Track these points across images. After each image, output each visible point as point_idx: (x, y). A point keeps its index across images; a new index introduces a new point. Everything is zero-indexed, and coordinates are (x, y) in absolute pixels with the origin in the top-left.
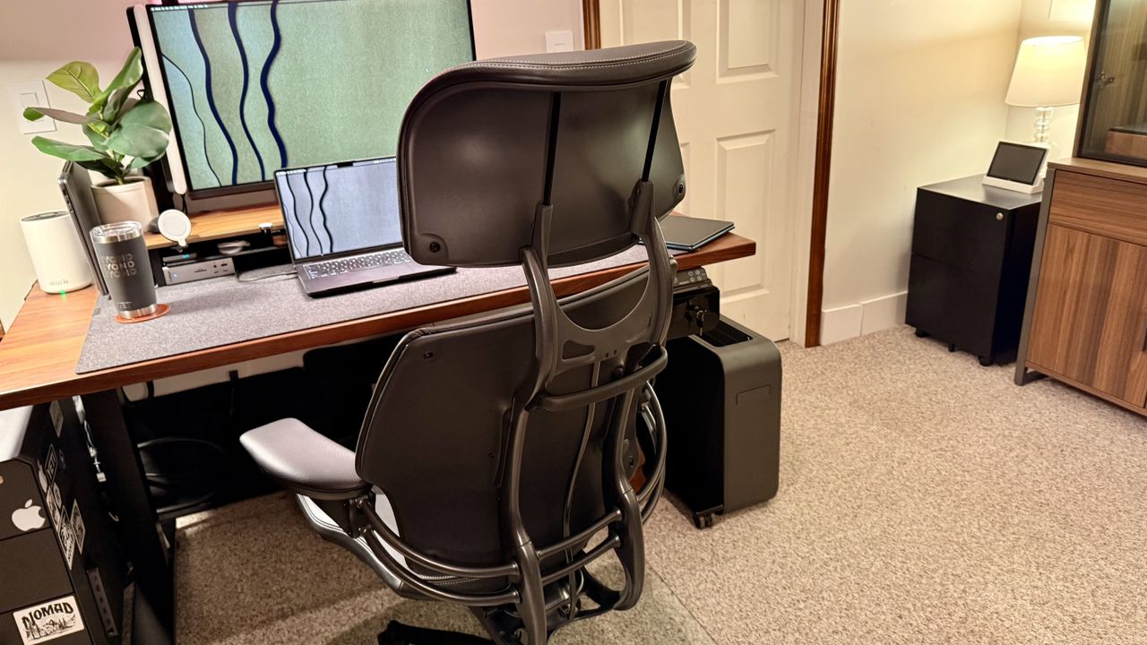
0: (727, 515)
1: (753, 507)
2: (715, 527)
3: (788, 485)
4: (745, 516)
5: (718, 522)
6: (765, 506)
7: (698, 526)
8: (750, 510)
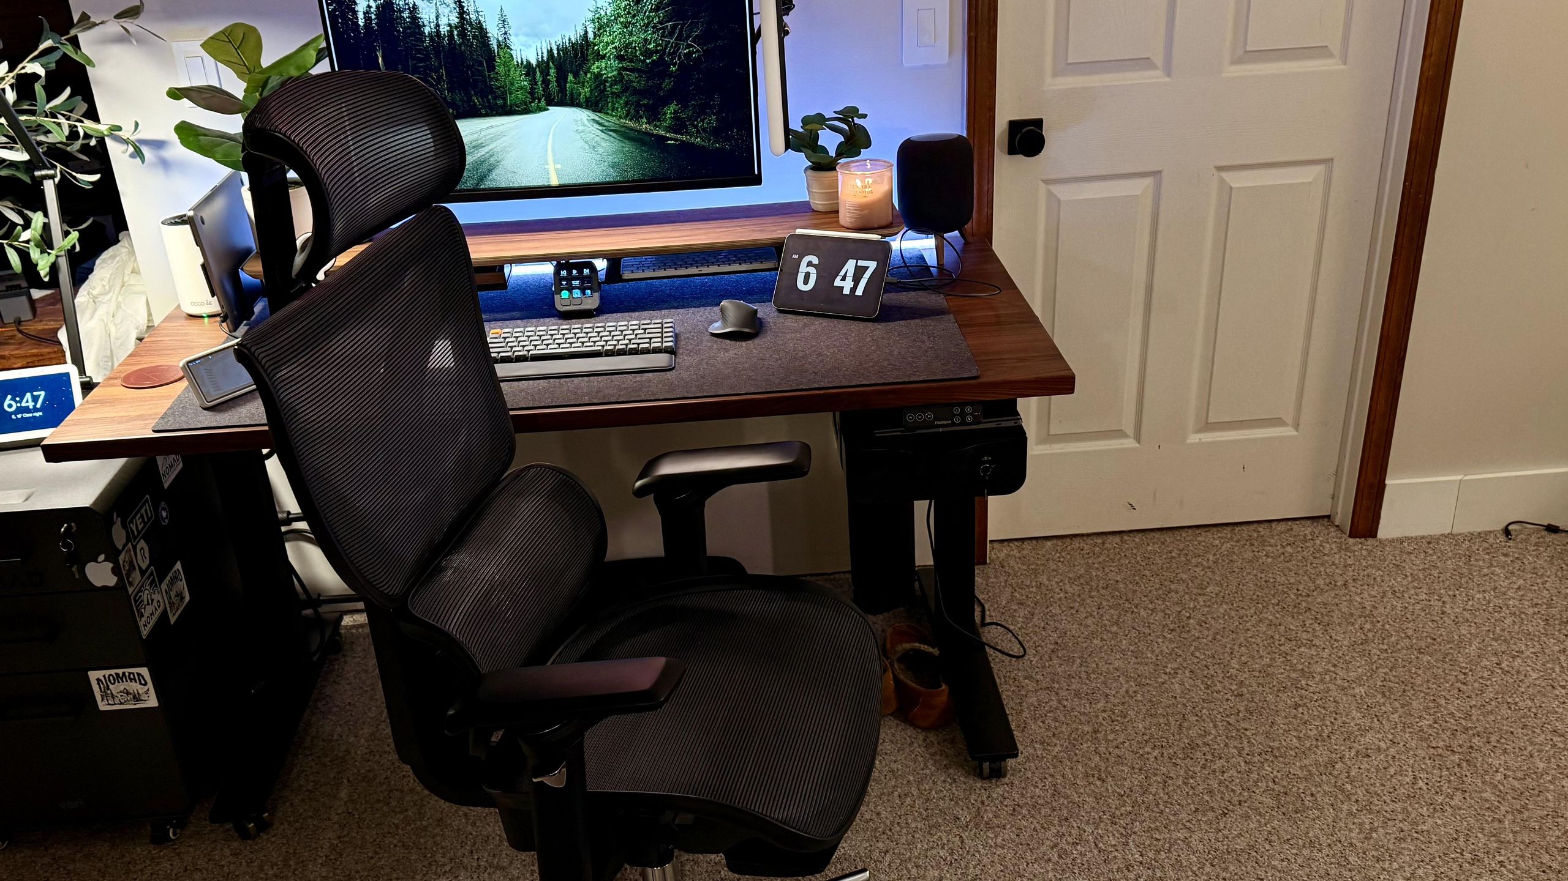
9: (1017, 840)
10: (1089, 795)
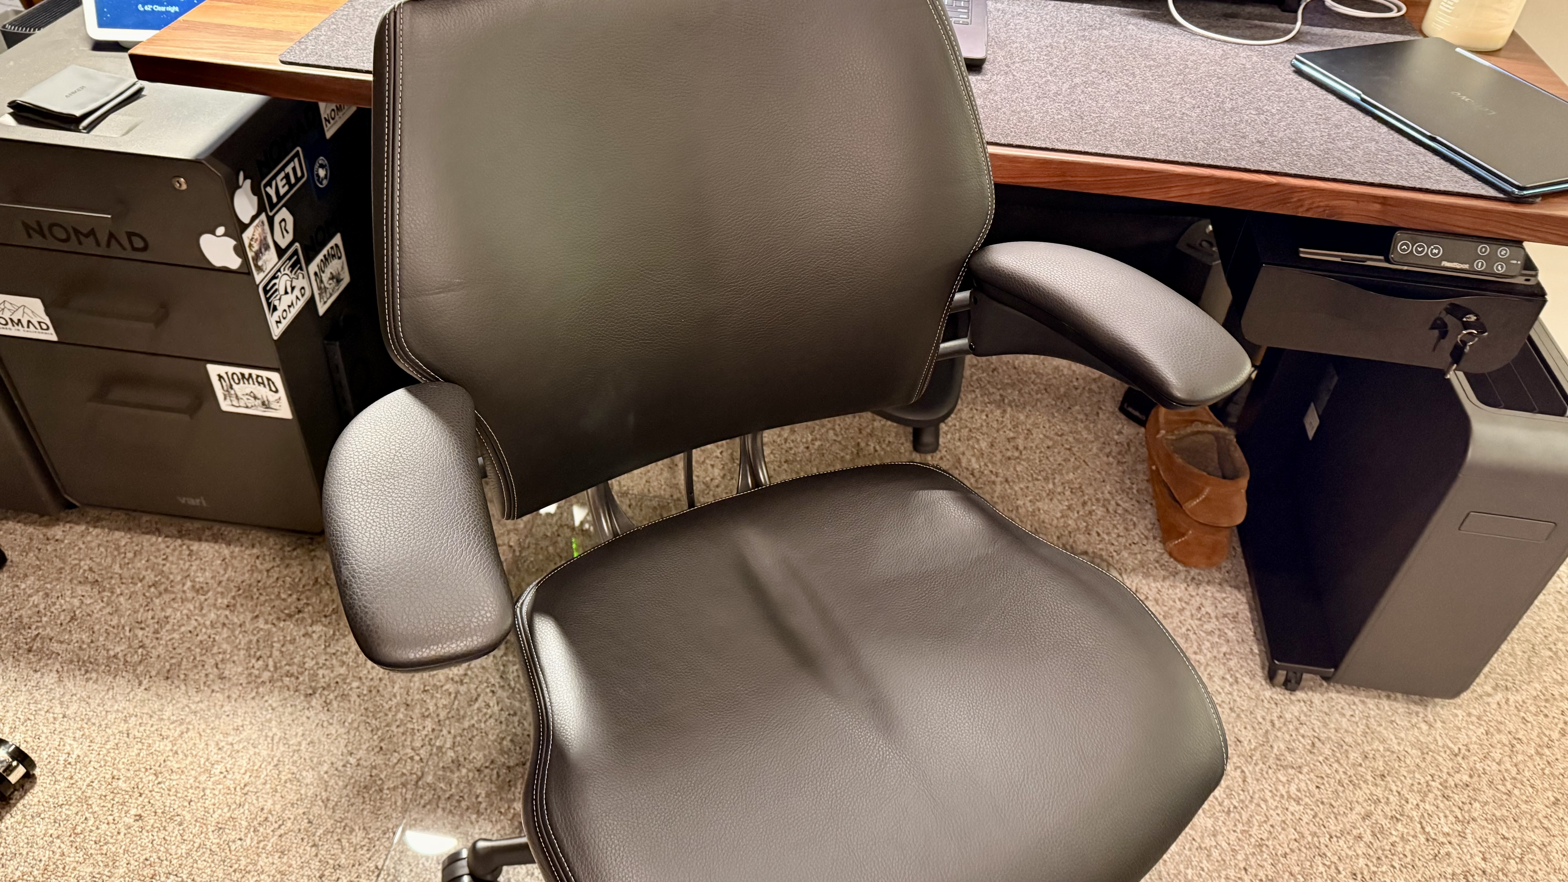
0: (1339, 686)
1: (1399, 696)
2: (1300, 695)
3: (1496, 688)
4: (1371, 703)
5: (1311, 688)
6: (1422, 703)
7: (1271, 677)
8: (1388, 697)
9: (1318, 796)
10: (1413, 746)
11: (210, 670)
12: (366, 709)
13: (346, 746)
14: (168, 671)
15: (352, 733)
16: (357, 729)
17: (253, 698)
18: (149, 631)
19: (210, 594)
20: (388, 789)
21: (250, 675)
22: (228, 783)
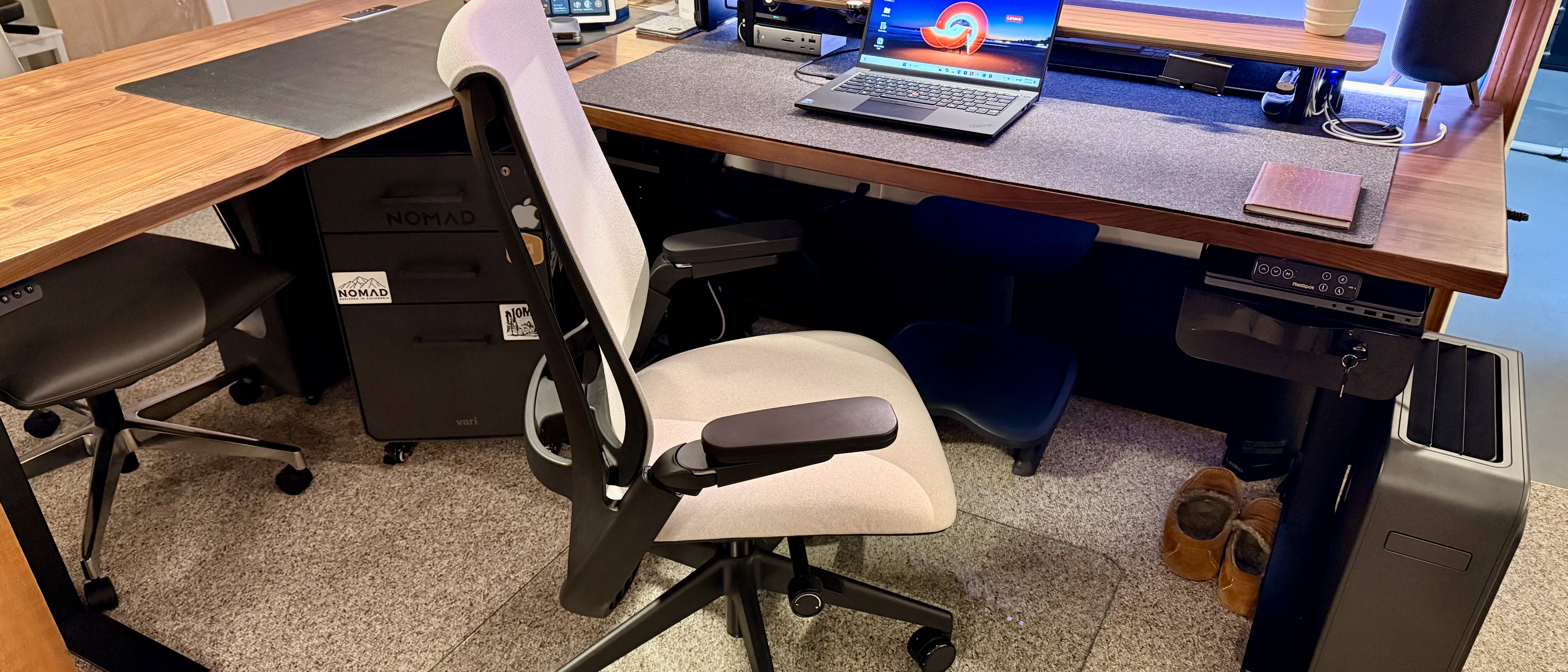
11: (446, 507)
12: (533, 550)
13: (511, 568)
14: (421, 502)
15: (519, 561)
16: (523, 560)
17: (465, 529)
18: (418, 479)
19: (464, 465)
20: (527, 596)
21: (469, 515)
22: (432, 572)
